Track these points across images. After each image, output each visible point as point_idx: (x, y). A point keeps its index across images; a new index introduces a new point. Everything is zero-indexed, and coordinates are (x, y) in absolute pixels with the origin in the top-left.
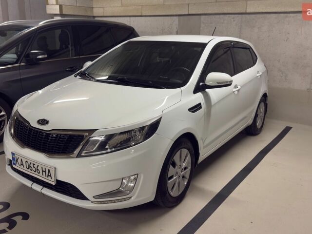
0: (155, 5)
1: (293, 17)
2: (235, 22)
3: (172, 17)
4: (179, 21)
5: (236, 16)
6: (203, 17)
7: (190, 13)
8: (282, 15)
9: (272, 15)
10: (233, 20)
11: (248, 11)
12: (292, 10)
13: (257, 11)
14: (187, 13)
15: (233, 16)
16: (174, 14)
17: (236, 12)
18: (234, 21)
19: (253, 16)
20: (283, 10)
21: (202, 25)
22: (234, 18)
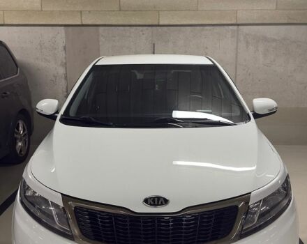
0: (27, 11)
1: (210, 30)
2: (144, 36)
3: (55, 28)
4: (66, 33)
5: (145, 28)
6: (101, 28)
7: (84, 23)
8: (198, 28)
9: (187, 28)
10: (141, 33)
11: (161, 23)
12: (210, 22)
13: (171, 23)
14: (79, 23)
15: (141, 28)
16: (60, 23)
17: (147, 23)
18: (143, 34)
19: (165, 28)
20: (200, 23)
21: (102, 39)
22: (142, 31)
